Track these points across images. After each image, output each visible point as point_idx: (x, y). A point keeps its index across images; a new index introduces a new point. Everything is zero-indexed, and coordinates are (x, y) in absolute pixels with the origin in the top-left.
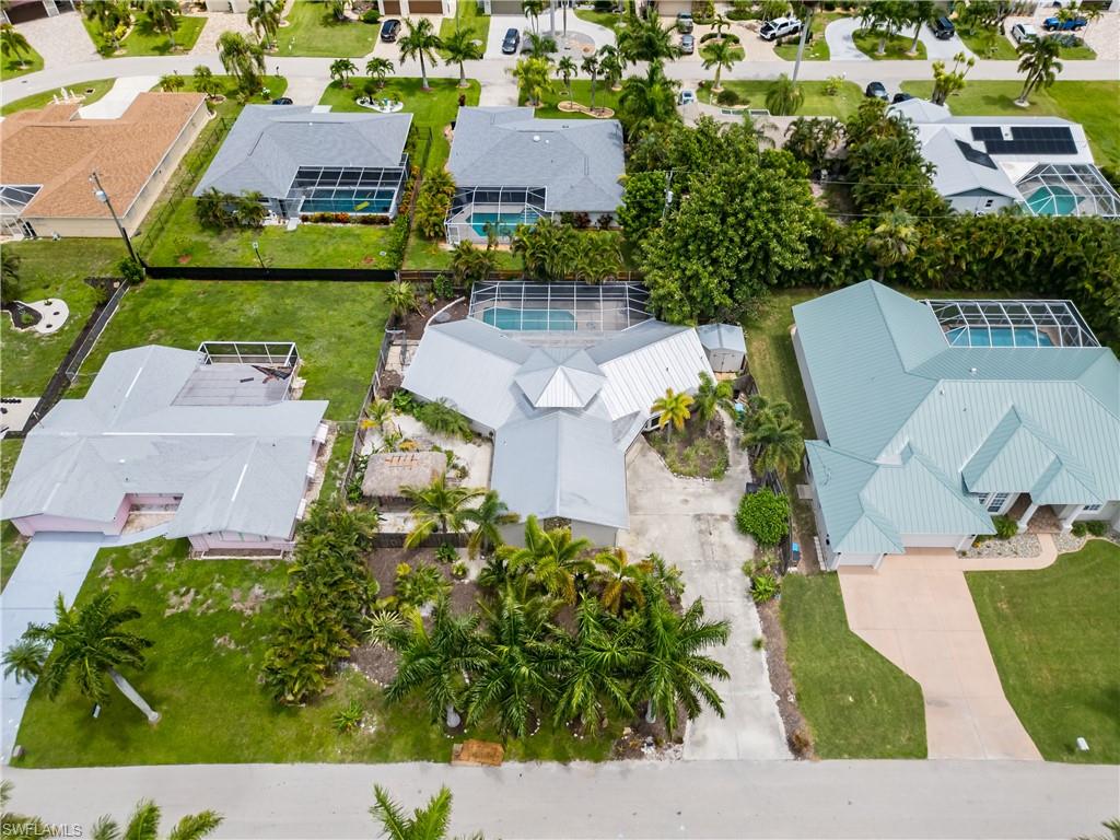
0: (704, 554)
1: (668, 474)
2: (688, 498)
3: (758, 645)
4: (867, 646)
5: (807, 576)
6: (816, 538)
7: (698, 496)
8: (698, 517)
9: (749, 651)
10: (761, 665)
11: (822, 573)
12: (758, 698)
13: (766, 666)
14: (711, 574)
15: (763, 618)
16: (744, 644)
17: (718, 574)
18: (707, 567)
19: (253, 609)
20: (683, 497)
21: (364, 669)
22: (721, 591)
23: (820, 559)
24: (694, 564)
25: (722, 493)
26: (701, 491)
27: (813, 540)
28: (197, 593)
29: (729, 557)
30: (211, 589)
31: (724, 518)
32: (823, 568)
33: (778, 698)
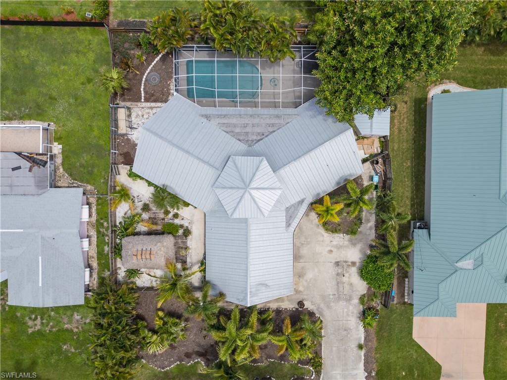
0: (338, 290)
1: (322, 231)
2: (332, 249)
3: (360, 347)
4: (420, 347)
5: (396, 304)
6: (407, 280)
7: (339, 247)
8: (337, 264)
9: (355, 349)
10: (360, 357)
11: (405, 303)
12: (356, 374)
13: (363, 358)
14: (341, 303)
15: (366, 331)
16: (353, 346)
17: (345, 303)
18: (339, 299)
19: (77, 328)
20: (329, 248)
21: (148, 362)
22: (345, 314)
23: (406, 294)
24: (331, 297)
25: (354, 245)
26: (341, 243)
27: (405, 280)
28: (42, 319)
29: (353, 292)
30: (49, 316)
31: (353, 264)
32: (406, 300)
33: (366, 374)
